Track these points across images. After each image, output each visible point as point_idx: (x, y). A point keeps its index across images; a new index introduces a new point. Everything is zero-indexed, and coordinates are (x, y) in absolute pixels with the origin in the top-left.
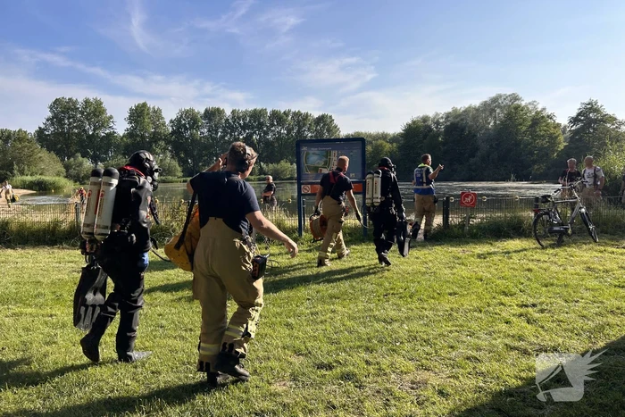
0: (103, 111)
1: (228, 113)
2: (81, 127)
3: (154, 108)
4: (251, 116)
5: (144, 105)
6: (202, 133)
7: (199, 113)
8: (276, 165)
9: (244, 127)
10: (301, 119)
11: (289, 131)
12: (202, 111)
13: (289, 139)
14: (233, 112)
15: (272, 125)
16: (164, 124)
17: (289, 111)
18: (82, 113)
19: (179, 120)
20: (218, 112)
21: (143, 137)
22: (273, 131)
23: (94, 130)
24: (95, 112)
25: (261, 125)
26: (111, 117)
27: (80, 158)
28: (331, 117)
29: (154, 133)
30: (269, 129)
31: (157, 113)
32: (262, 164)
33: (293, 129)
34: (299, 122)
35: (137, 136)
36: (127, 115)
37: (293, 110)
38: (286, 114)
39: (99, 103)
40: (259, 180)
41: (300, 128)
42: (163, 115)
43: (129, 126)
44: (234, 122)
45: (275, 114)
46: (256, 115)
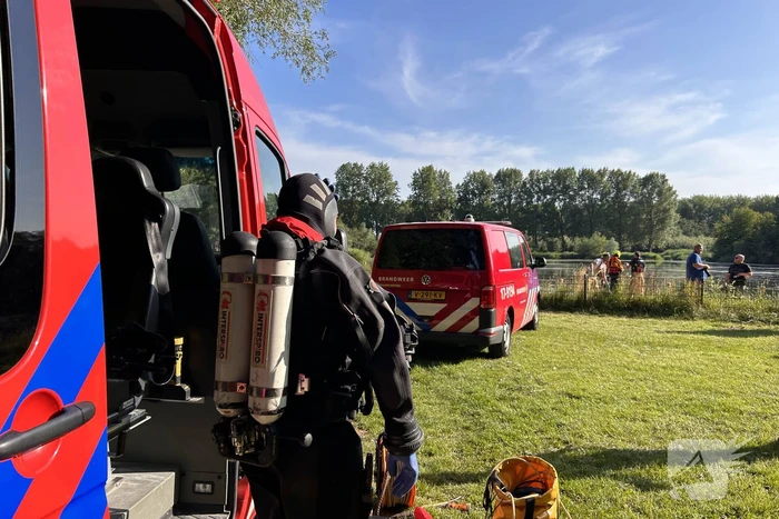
0: (388, 177)
1: (525, 175)
2: (364, 194)
3: (440, 172)
4: (553, 178)
5: (430, 169)
6: (493, 199)
7: (491, 175)
8: (586, 240)
9: (545, 192)
10: (621, 180)
11: (604, 195)
12: (494, 174)
13: (603, 205)
14: (531, 173)
15: (582, 188)
16: (450, 190)
17: (605, 170)
18: (366, 179)
19: (466, 185)
20: (514, 174)
21: (426, 204)
22: (582, 195)
23: (378, 198)
24: (380, 177)
25: (566, 188)
26: (396, 183)
27: (365, 229)
28: (664, 176)
29: (441, 200)
30: (577, 194)
31: (444, 177)
32: (565, 237)
33: (610, 193)
34: (618, 184)
35: (421, 203)
36: (411, 181)
37: (610, 169)
38: (601, 173)
39: (385, 169)
40: (562, 257)
41: (619, 191)
42: (451, 179)
43: (412, 193)
44: (531, 186)
45: (586, 174)
46: (561, 177)
